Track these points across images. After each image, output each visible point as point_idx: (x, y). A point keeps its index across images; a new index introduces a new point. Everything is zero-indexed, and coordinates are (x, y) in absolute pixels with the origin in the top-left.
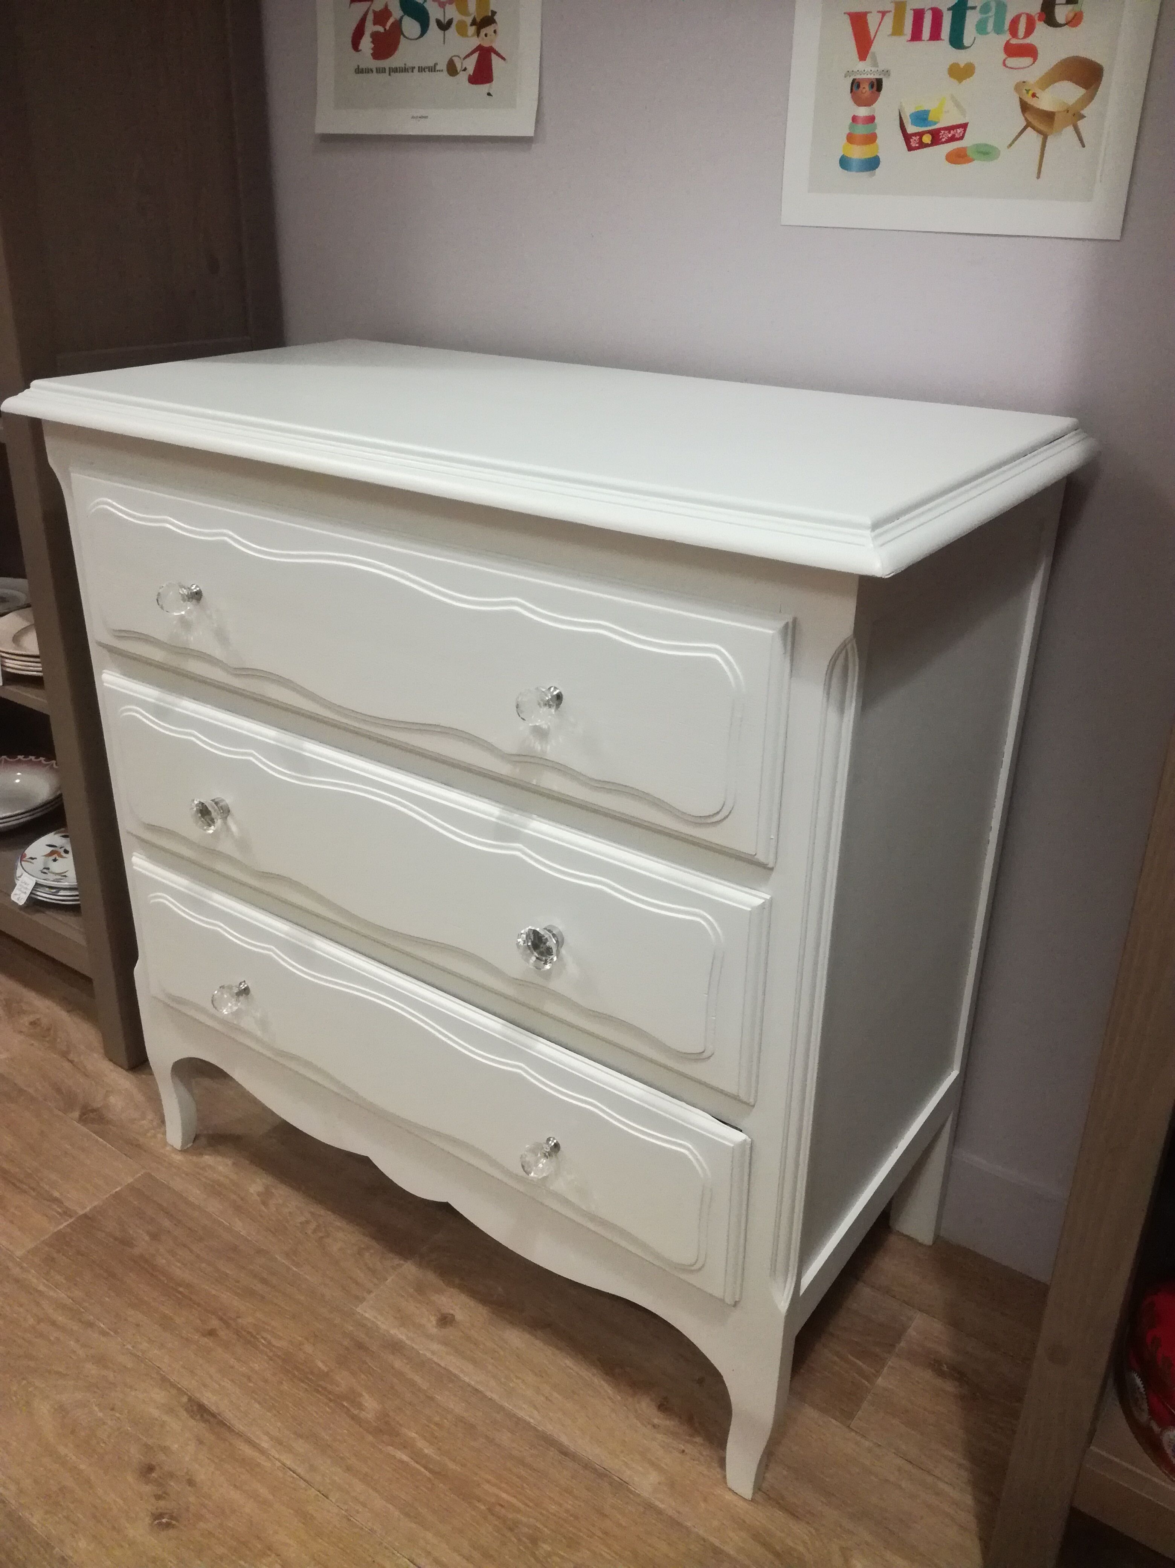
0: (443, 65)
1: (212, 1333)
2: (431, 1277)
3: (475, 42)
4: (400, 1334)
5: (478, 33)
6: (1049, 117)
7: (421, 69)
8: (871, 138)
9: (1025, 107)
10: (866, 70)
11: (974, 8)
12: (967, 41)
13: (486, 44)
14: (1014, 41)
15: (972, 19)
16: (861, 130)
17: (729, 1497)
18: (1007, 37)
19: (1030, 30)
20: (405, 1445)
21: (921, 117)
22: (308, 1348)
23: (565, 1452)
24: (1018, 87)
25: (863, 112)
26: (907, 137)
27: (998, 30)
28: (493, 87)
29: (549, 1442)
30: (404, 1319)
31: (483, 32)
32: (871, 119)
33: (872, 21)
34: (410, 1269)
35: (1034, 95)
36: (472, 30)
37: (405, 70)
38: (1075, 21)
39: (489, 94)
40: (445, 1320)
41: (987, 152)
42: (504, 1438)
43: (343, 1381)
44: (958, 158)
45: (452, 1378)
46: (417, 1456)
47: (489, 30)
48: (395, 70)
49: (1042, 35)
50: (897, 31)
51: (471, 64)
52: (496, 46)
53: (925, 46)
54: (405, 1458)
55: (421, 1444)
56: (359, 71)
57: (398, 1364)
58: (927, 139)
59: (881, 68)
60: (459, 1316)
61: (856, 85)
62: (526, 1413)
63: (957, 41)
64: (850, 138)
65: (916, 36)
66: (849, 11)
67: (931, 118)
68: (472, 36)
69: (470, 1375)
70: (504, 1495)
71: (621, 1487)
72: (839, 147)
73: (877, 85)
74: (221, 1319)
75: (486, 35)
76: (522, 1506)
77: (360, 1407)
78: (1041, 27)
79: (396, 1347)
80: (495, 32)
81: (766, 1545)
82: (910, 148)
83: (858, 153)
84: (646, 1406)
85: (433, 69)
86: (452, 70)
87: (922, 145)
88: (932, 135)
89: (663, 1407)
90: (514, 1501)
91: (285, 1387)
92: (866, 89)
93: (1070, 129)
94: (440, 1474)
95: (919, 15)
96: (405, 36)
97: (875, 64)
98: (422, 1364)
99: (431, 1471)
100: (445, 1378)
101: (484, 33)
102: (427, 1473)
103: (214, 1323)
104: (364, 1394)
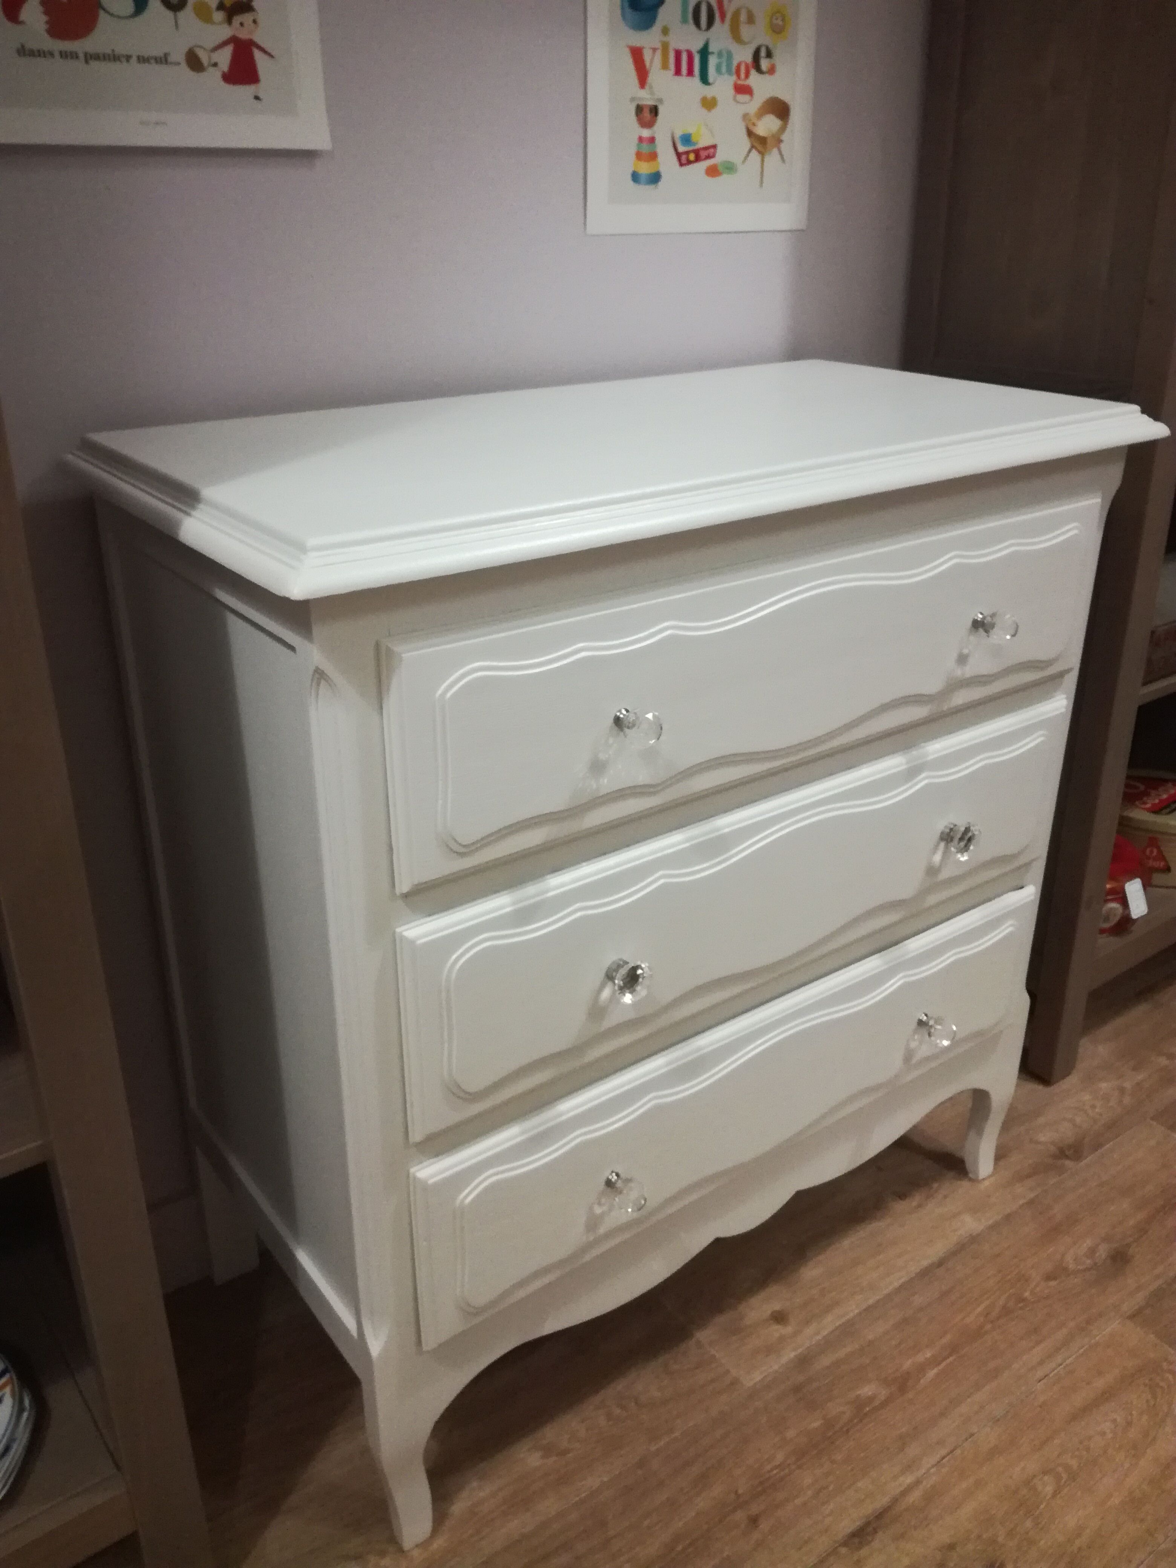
0: (179, 55)
1: (754, 1521)
2: (721, 1320)
3: (225, 32)
4: (789, 1355)
5: (229, 21)
6: (763, 141)
7: (142, 60)
8: (653, 156)
9: (750, 133)
10: (646, 97)
11: (713, 53)
12: (711, 80)
13: (243, 35)
14: (739, 82)
15: (712, 61)
16: (645, 148)
17: (987, 1183)
18: (734, 78)
19: (747, 75)
20: (922, 1369)
21: (687, 139)
22: (791, 1434)
23: (940, 1263)
24: (745, 117)
25: (646, 133)
26: (679, 155)
27: (729, 71)
28: (261, 88)
29: (925, 1273)
30: (770, 1350)
31: (237, 20)
32: (652, 140)
33: (647, 56)
34: (704, 1335)
35: (754, 124)
36: (219, 16)
37: (114, 58)
38: (772, 71)
39: (257, 98)
40: (779, 1318)
41: (730, 168)
42: (918, 1300)
43: (838, 1408)
44: (713, 172)
45: (850, 1323)
46: (934, 1361)
47: (247, 18)
48: (97, 57)
49: (754, 80)
50: (665, 66)
51: (224, 57)
52: (258, 38)
53: (684, 80)
54: (935, 1371)
55: (920, 1358)
56: (22, 51)
57: (826, 1361)
58: (692, 157)
59: (656, 97)
60: (777, 1306)
61: (639, 109)
62: (897, 1280)
63: (704, 79)
64: (639, 156)
65: (678, 72)
66: (630, 44)
67: (694, 139)
68: (220, 23)
69: (851, 1309)
70: (979, 1309)
71: (974, 1239)
72: (629, 163)
73: (654, 110)
74: (734, 1510)
75: (242, 24)
76: (987, 1303)
77: (871, 1399)
78: (753, 72)
79: (803, 1361)
80: (255, 22)
81: (1029, 1176)
82: (681, 165)
83: (645, 169)
84: (900, 1206)
85: (163, 60)
86: (194, 62)
87: (689, 162)
88: (694, 153)
89: (902, 1196)
90: (982, 1306)
91: (839, 1457)
92: (647, 114)
93: (775, 151)
94: (953, 1349)
95: (678, 54)
96: (104, 9)
97: (652, 93)
98: (828, 1344)
99: (950, 1355)
100: (847, 1330)
101: (239, 22)
102: (951, 1359)
103: (740, 1516)
104: (859, 1392)
